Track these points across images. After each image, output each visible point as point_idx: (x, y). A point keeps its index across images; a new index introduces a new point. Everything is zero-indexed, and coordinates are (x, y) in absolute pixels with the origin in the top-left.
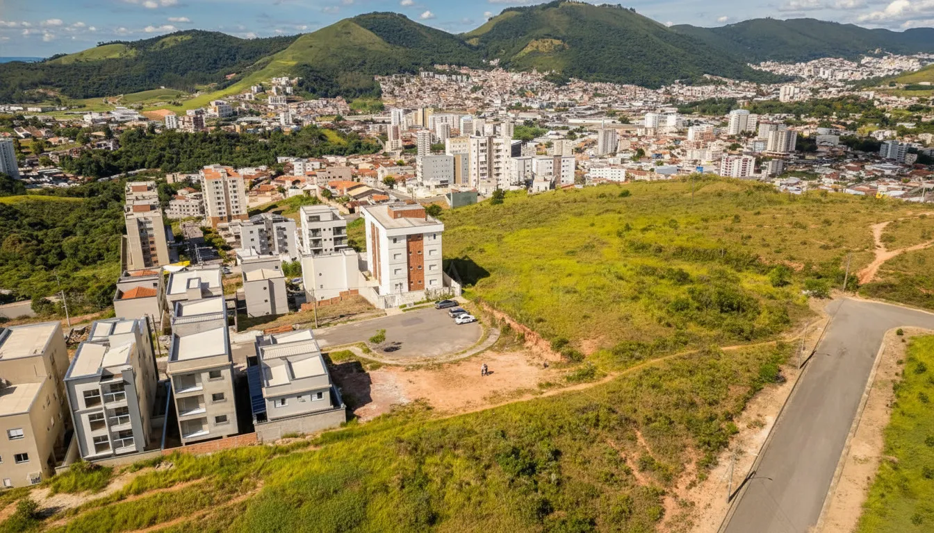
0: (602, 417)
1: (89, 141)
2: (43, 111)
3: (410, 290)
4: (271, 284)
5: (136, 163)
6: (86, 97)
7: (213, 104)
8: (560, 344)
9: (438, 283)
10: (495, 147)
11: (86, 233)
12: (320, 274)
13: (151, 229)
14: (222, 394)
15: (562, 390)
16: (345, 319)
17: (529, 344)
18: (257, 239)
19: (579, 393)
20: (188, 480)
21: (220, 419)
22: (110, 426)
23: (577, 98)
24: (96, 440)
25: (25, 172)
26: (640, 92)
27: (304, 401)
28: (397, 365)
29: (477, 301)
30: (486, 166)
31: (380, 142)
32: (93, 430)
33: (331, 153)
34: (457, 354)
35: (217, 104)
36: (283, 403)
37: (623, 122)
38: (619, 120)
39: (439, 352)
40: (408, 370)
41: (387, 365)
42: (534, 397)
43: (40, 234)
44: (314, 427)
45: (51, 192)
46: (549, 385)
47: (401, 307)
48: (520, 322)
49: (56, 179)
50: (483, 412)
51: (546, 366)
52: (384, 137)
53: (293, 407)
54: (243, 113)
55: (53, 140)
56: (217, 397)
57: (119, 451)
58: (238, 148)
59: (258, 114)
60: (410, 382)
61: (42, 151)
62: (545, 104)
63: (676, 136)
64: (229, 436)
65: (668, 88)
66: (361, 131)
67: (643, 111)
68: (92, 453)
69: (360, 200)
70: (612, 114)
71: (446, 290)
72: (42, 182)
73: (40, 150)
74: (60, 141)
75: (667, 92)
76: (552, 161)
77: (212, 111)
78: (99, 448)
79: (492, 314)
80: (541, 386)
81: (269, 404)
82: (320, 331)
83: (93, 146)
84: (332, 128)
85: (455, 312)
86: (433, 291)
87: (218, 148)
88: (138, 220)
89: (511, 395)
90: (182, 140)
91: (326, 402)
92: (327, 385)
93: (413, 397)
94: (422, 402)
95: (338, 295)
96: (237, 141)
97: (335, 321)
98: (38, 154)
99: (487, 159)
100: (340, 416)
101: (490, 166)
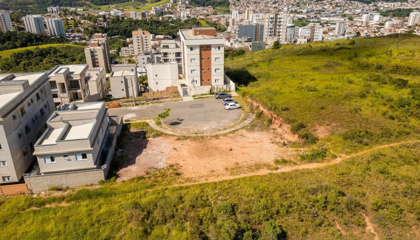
0: (331, 199)
1: (96, 22)
2: (84, 10)
3: (201, 85)
4: (126, 80)
5: (115, 33)
6: (101, 5)
7: (153, 8)
8: (298, 128)
9: (221, 82)
10: (278, 20)
12: (156, 75)
13: (97, 55)
15: (295, 168)
16: (156, 100)
17: (274, 126)
18: (146, 63)
19: (310, 172)
23: (326, 7)
25: (69, 35)
26: (360, 5)
27: (69, 160)
28: (174, 136)
29: (244, 95)
30: (273, 30)
31: (226, 26)
34: (219, 130)
35: (155, 8)
36: (52, 160)
37: (350, 20)
38: (348, 19)
39: (206, 128)
40: (178, 139)
41: (166, 134)
42: (270, 172)
46: (285, 162)
47: (193, 96)
48: (270, 109)
49: (82, 39)
50: (221, 182)
51: (284, 144)
52: (228, 24)
53: (61, 164)
54: (166, 13)
55: (82, 21)
58: (160, 27)
59: (172, 14)
60: (175, 149)
61: (77, 26)
62: (309, 10)
63: (379, 26)
65: (376, 3)
66: (217, 21)
67: (361, 15)
70: (344, 16)
71: (225, 87)
72: (75, 40)
73: (76, 26)
74: (85, 22)
75: (375, 5)
76: (310, 29)
77: (153, 12)
79: (252, 104)
80: (277, 162)
81: (40, 161)
82: (136, 108)
83: (98, 24)
84: (204, 20)
85: (226, 101)
86: (216, 87)
87: (151, 27)
88: (90, 50)
89: (250, 168)
90: (136, 23)
91: (90, 163)
92: (90, 148)
93: (170, 162)
94: (175, 167)
95: (165, 89)
96: (160, 24)
97: (148, 102)
98: (75, 27)
99: (274, 27)
100: (100, 175)
101: (275, 30)
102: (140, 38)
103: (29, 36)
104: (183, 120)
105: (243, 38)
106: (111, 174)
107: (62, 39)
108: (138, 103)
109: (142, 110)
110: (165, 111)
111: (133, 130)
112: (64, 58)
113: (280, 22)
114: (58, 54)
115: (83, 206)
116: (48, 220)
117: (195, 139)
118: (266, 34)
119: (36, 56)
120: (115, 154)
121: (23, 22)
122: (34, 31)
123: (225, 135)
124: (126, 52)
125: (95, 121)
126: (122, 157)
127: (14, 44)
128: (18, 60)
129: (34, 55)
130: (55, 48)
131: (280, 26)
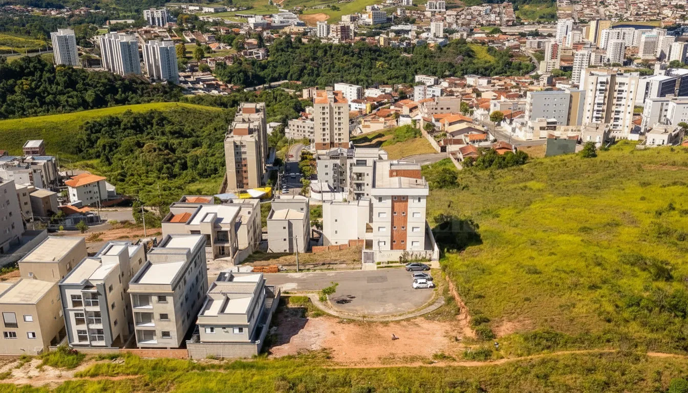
1: (244, 48)
2: (217, 11)
3: (392, 248)
4: (290, 225)
7: (369, 8)
8: (479, 322)
9: (420, 245)
10: (617, 87)
11: (210, 146)
12: (336, 221)
13: (245, 153)
14: (167, 315)
15: (451, 364)
16: (326, 266)
17: (460, 317)
18: (331, 173)
20: (128, 374)
21: (166, 334)
22: (88, 324)
24: (79, 332)
25: (185, 77)
27: (227, 332)
28: (337, 318)
30: (605, 107)
31: (535, 61)
32: (77, 324)
33: (476, 72)
34: (393, 316)
35: (373, 9)
36: (212, 330)
39: (377, 311)
40: (341, 322)
41: (329, 315)
42: (422, 365)
43: (176, 141)
44: (232, 354)
45: (200, 100)
46: (443, 357)
47: (378, 264)
48: (460, 294)
49: (210, 87)
50: (368, 369)
51: (457, 339)
52: (540, 56)
53: (219, 335)
54: (397, 21)
55: (214, 46)
56: (164, 316)
57: (94, 343)
58: (378, 64)
59: (410, 22)
60: (333, 333)
61: (203, 57)
64: (171, 348)
66: (518, 47)
68: (76, 341)
69: (456, 137)
71: (424, 253)
72: (196, 89)
73: (201, 55)
74: (219, 48)
77: (366, 18)
78: (82, 338)
79: (448, 283)
80: (436, 356)
81: (201, 329)
82: (298, 275)
83: (246, 54)
84: (483, 43)
85: (417, 276)
86: (411, 253)
87: (359, 62)
88: (235, 143)
89: (405, 359)
90: (326, 52)
91: (245, 336)
92: (246, 323)
93: (324, 346)
94: (328, 351)
95: (347, 243)
96: (379, 56)
97: (315, 268)
98: (199, 59)
99: (606, 100)
100: (254, 349)
101: (609, 108)
102: (327, 110)
103: (109, 80)
104: (354, 297)
105: (537, 121)
106: (264, 350)
107: (172, 90)
108: (302, 268)
109: (304, 280)
110: (331, 286)
111: (291, 305)
112: (177, 138)
113: (621, 91)
114: (168, 128)
115: (239, 373)
116: (211, 381)
117: (359, 324)
118: (589, 114)
119: (125, 129)
120: (269, 332)
121: (99, 47)
122: (119, 68)
123: (398, 322)
124: (298, 131)
125: (253, 295)
126: (276, 335)
127: (82, 97)
128: (93, 136)
129: (122, 126)
130: (160, 113)
131: (619, 99)
